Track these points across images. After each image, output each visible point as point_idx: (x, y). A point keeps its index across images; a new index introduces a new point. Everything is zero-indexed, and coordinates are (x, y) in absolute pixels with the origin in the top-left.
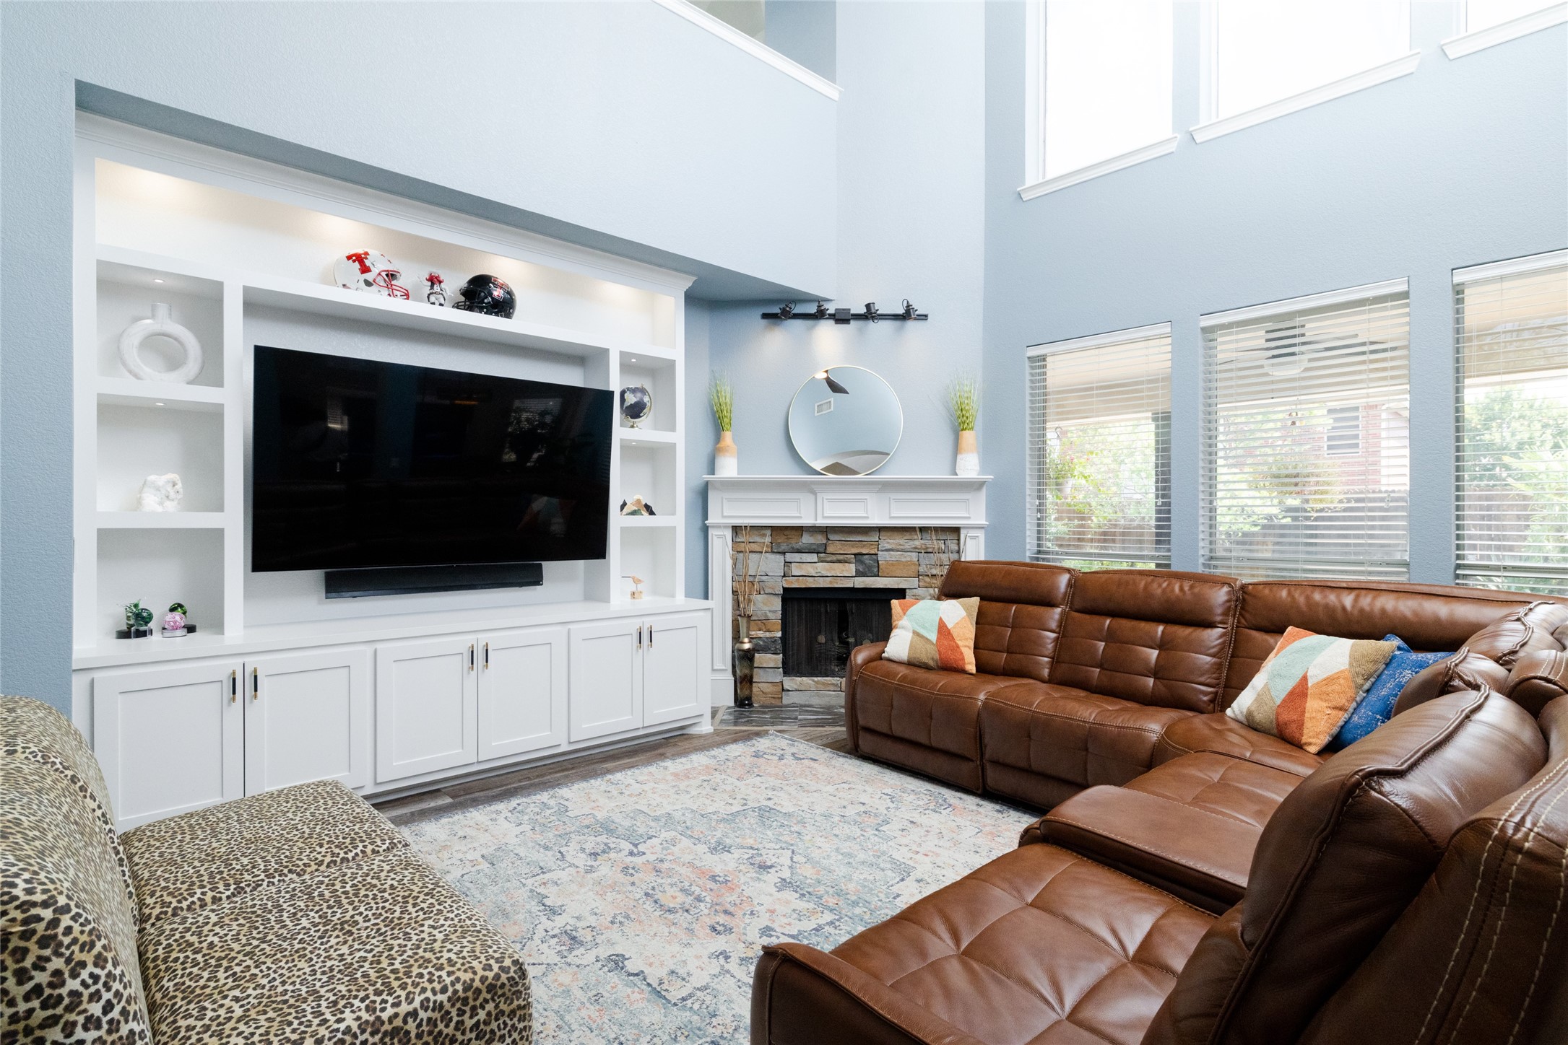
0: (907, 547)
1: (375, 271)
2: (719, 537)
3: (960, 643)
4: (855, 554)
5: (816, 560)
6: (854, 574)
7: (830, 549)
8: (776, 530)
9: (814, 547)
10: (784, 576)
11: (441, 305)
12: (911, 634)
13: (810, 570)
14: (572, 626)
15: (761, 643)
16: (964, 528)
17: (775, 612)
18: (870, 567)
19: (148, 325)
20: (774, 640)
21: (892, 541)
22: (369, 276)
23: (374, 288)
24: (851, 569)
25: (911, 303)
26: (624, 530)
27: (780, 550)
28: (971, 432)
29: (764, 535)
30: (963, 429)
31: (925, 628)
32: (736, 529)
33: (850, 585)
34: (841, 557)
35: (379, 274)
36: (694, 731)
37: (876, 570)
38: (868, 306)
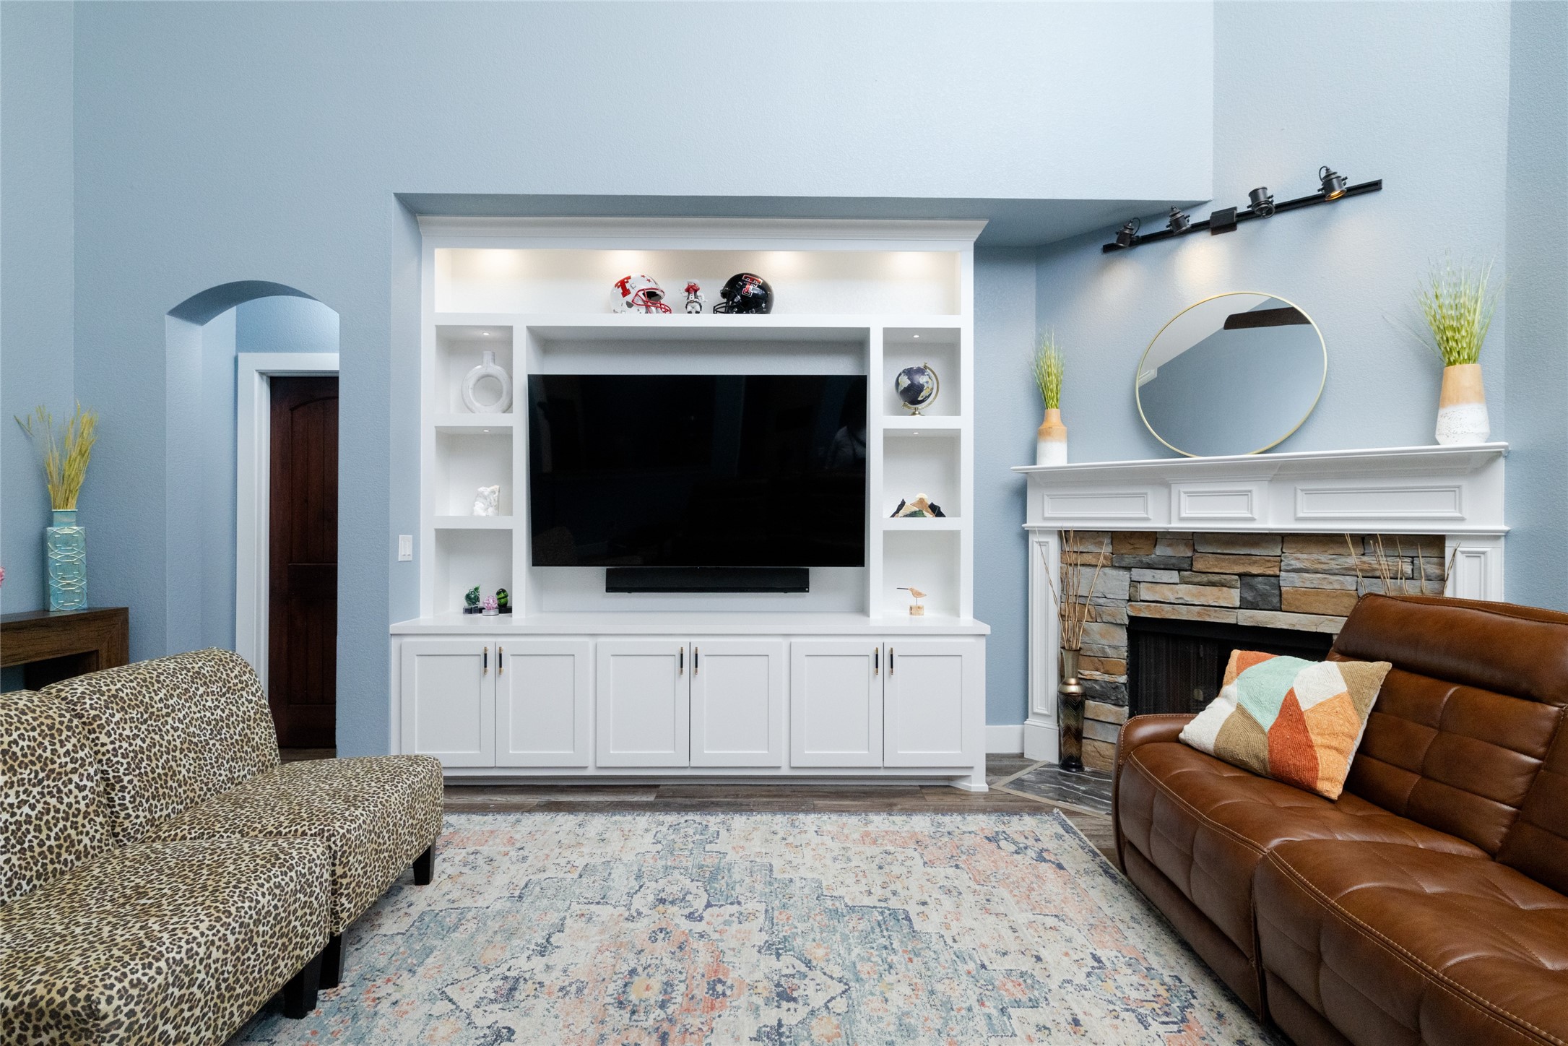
0: (1333, 565)
1: (633, 292)
2: (1040, 544)
3: (1316, 739)
4: (1240, 575)
5: (1178, 581)
6: (1238, 604)
7: (1198, 565)
8: (1119, 538)
9: (1173, 561)
10: (1129, 600)
11: (697, 312)
12: (1233, 709)
13: (1168, 594)
14: (794, 640)
15: (1098, 687)
16: (1454, 537)
17: (1116, 648)
18: (1264, 596)
19: (479, 369)
20: (1116, 687)
21: (1305, 556)
22: (629, 298)
23: (635, 308)
24: (1233, 597)
25: (1333, 170)
26: (888, 535)
27: (1124, 564)
28: (1469, 367)
29: (1101, 544)
30: (1450, 364)
31: (1258, 702)
32: (1064, 536)
33: (1233, 621)
34: (1216, 578)
35: (637, 295)
36: (962, 785)
37: (1275, 600)
38: (1254, 194)
